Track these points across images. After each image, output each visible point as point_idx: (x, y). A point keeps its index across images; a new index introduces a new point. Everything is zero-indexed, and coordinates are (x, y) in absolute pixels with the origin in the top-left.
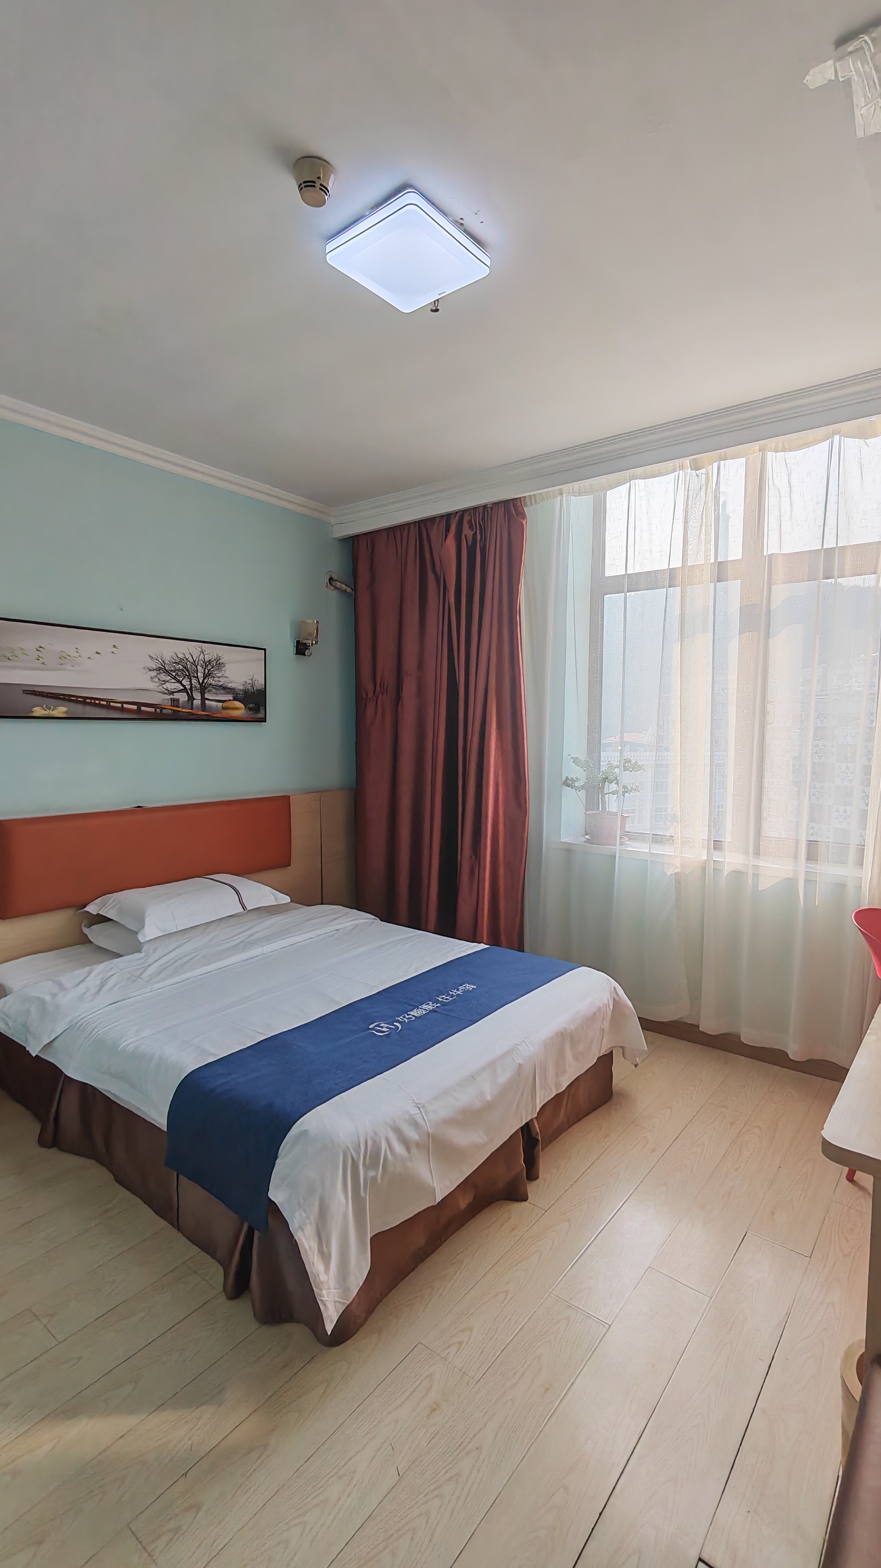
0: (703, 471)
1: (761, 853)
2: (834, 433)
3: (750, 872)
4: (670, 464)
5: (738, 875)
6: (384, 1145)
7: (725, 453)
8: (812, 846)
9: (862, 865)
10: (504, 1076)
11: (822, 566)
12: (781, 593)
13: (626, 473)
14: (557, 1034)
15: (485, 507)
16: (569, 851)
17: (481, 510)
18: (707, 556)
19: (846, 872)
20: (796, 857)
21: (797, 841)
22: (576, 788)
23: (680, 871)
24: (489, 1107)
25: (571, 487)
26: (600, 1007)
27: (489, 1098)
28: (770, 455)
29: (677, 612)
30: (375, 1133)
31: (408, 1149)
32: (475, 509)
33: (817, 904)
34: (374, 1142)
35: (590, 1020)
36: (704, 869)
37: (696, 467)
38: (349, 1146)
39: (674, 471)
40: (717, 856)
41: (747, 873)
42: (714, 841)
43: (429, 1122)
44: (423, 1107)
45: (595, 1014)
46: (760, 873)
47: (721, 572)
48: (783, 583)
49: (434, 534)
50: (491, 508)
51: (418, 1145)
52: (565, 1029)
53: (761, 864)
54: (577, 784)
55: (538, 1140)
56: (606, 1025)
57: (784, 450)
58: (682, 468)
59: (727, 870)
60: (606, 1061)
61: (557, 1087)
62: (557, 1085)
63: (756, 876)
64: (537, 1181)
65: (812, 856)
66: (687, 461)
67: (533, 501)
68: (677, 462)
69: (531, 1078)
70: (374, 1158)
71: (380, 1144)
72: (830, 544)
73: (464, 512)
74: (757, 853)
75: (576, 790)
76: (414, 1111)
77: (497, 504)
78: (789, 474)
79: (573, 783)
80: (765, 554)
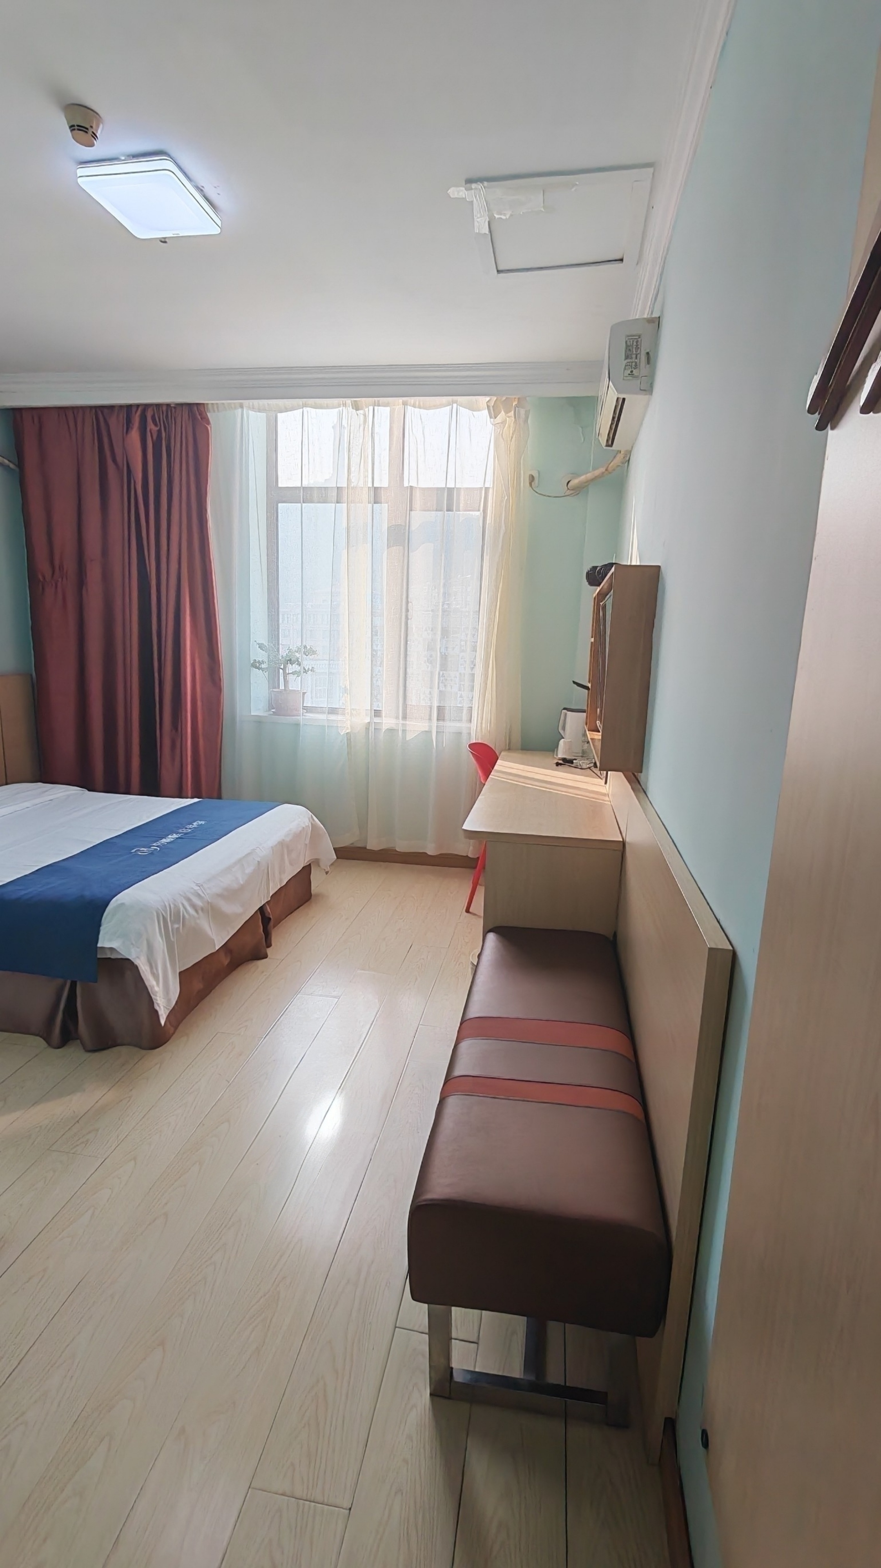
0: (361, 412)
1: (407, 717)
2: (453, 402)
3: (400, 728)
4: (336, 401)
5: (391, 731)
6: (182, 908)
7: (379, 401)
8: (440, 709)
9: (471, 721)
10: (249, 870)
11: (445, 502)
12: (418, 518)
13: (300, 401)
14: (279, 843)
15: (168, 405)
16: (259, 722)
17: (164, 408)
18: (366, 482)
19: (463, 725)
20: (430, 719)
21: (431, 707)
22: (263, 669)
23: (349, 731)
24: (242, 888)
25: (251, 404)
26: (303, 828)
27: (242, 883)
28: (410, 409)
29: (345, 525)
30: (174, 900)
31: (197, 911)
32: (158, 406)
33: (444, 746)
34: (175, 905)
35: (297, 836)
36: (367, 729)
37: (357, 407)
38: (159, 908)
39: (339, 406)
40: (377, 720)
41: (398, 730)
42: (375, 710)
43: (207, 894)
44: (202, 885)
45: (301, 832)
46: (407, 729)
47: (376, 495)
48: (420, 510)
49: (113, 421)
50: (175, 408)
51: (202, 909)
52: (283, 840)
53: (407, 722)
54: (263, 666)
55: (270, 919)
56: (307, 842)
57: (420, 407)
58: (345, 405)
59: (384, 728)
60: (306, 871)
61: (280, 883)
62: (281, 880)
63: (404, 731)
64: (271, 947)
65: (441, 717)
66: (348, 401)
67: (216, 409)
68: (341, 400)
69: (266, 871)
70: (177, 916)
71: (179, 907)
72: (451, 485)
73: (146, 406)
74: (405, 717)
75: (263, 671)
76: (197, 888)
77: (182, 405)
78: (423, 428)
79: (259, 665)
80: (406, 484)
